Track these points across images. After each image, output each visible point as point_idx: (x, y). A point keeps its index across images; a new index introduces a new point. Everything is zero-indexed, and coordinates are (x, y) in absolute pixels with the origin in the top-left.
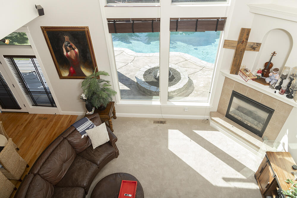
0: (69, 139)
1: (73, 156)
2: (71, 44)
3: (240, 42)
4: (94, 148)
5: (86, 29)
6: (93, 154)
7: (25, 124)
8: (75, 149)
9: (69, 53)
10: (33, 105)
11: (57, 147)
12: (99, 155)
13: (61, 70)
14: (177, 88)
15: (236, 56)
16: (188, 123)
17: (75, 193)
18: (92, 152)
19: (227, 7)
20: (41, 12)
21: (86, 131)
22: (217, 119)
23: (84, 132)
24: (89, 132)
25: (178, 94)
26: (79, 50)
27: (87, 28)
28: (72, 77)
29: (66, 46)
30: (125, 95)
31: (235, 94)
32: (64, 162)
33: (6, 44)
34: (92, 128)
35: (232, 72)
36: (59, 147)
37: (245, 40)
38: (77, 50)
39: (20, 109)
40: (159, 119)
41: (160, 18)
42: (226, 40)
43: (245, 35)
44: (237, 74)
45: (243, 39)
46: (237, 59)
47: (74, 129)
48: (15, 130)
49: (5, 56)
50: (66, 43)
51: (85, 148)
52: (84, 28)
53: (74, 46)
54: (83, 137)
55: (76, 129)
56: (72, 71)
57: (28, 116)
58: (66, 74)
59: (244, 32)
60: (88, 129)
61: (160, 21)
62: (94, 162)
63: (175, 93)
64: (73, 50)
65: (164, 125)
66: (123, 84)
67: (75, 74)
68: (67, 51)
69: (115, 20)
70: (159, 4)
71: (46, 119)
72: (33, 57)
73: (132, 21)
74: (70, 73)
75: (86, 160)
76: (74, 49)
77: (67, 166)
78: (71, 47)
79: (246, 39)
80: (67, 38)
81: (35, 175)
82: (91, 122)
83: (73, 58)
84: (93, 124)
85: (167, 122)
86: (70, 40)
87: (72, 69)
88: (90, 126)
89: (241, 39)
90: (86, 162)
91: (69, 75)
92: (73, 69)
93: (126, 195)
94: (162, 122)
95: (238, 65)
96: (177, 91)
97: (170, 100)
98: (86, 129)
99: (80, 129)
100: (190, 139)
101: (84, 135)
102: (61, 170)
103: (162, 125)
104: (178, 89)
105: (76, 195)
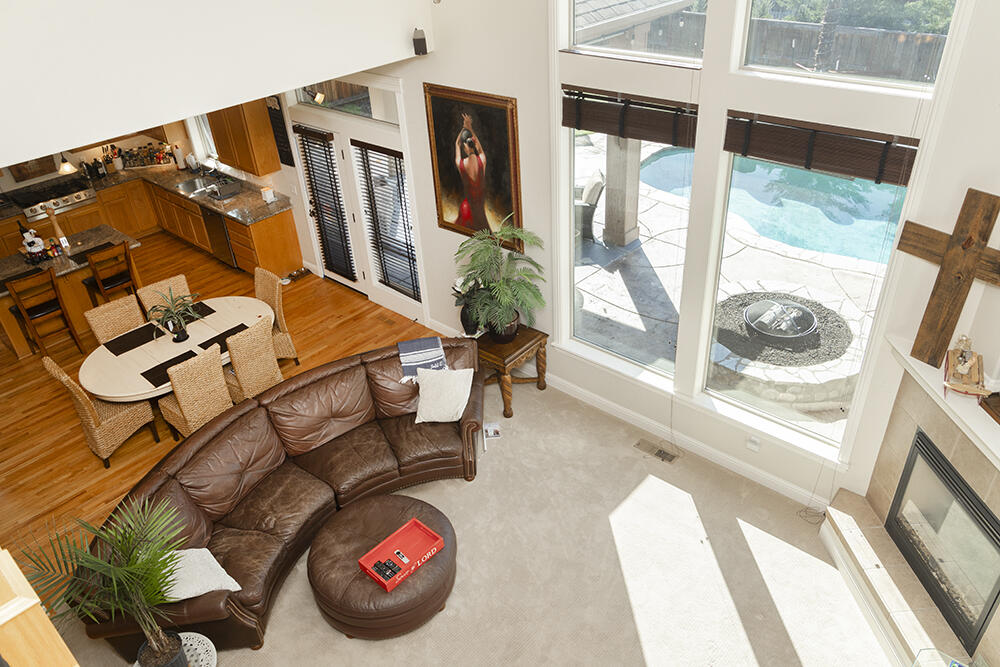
0: (373, 369)
1: (362, 413)
2: (475, 137)
3: (958, 241)
4: (417, 422)
5: (509, 106)
6: (407, 433)
7: (345, 319)
8: (378, 401)
9: (466, 161)
10: (380, 281)
11: (336, 373)
12: (417, 443)
13: (443, 202)
14: (800, 378)
15: (940, 290)
16: (744, 495)
17: (310, 491)
18: (408, 429)
19: (921, 102)
20: (420, 46)
21: (419, 369)
22: (845, 521)
23: (412, 371)
24: (424, 377)
25: (797, 401)
26: (487, 158)
27: (512, 101)
28: (462, 228)
29: (463, 141)
30: (625, 343)
31: (924, 445)
32: (336, 415)
33: (317, 104)
34: (437, 369)
35: (917, 353)
36: (338, 376)
37: (976, 238)
38: (482, 157)
39: (354, 279)
40: (663, 441)
41: (697, 106)
42: (912, 223)
43: (978, 219)
44: (934, 362)
45: (970, 230)
46: (939, 306)
47: (395, 352)
48: (321, 322)
49: (354, 142)
50: (463, 134)
51: (398, 413)
52: (506, 100)
53: (478, 146)
54: (405, 379)
55: (398, 355)
56: (466, 212)
57: (364, 303)
58: (452, 217)
59: (975, 207)
60: (426, 366)
61: (696, 113)
62: (395, 451)
63: (785, 391)
64: (474, 156)
65: (666, 464)
66: (637, 308)
67: (470, 224)
68: (464, 156)
69: (581, 92)
70: (700, 60)
71: (391, 323)
72: (398, 155)
73: (622, 101)
74: (461, 216)
75: (383, 438)
76: (477, 155)
77: (336, 429)
78: (472, 145)
79: (980, 235)
80: (467, 119)
81: (260, 405)
82: (442, 352)
83: (472, 176)
84: (445, 360)
85: (677, 461)
86: (473, 128)
87: (465, 206)
88: (433, 363)
89: (962, 231)
90: (379, 441)
91: (458, 221)
92: (468, 207)
93: (398, 553)
94: (663, 455)
95: (942, 330)
96: (798, 389)
97: (711, 392)
98: (419, 366)
99: (407, 359)
100: (703, 534)
101: (410, 377)
102: (320, 429)
103: (658, 460)
104: (802, 382)
105: (309, 494)
